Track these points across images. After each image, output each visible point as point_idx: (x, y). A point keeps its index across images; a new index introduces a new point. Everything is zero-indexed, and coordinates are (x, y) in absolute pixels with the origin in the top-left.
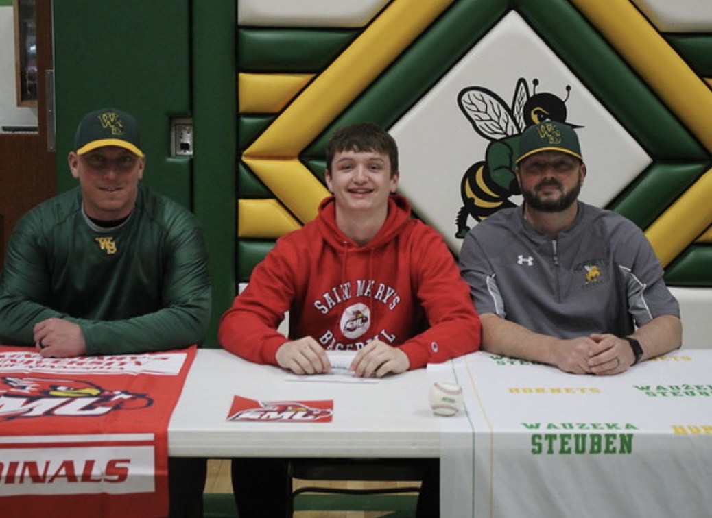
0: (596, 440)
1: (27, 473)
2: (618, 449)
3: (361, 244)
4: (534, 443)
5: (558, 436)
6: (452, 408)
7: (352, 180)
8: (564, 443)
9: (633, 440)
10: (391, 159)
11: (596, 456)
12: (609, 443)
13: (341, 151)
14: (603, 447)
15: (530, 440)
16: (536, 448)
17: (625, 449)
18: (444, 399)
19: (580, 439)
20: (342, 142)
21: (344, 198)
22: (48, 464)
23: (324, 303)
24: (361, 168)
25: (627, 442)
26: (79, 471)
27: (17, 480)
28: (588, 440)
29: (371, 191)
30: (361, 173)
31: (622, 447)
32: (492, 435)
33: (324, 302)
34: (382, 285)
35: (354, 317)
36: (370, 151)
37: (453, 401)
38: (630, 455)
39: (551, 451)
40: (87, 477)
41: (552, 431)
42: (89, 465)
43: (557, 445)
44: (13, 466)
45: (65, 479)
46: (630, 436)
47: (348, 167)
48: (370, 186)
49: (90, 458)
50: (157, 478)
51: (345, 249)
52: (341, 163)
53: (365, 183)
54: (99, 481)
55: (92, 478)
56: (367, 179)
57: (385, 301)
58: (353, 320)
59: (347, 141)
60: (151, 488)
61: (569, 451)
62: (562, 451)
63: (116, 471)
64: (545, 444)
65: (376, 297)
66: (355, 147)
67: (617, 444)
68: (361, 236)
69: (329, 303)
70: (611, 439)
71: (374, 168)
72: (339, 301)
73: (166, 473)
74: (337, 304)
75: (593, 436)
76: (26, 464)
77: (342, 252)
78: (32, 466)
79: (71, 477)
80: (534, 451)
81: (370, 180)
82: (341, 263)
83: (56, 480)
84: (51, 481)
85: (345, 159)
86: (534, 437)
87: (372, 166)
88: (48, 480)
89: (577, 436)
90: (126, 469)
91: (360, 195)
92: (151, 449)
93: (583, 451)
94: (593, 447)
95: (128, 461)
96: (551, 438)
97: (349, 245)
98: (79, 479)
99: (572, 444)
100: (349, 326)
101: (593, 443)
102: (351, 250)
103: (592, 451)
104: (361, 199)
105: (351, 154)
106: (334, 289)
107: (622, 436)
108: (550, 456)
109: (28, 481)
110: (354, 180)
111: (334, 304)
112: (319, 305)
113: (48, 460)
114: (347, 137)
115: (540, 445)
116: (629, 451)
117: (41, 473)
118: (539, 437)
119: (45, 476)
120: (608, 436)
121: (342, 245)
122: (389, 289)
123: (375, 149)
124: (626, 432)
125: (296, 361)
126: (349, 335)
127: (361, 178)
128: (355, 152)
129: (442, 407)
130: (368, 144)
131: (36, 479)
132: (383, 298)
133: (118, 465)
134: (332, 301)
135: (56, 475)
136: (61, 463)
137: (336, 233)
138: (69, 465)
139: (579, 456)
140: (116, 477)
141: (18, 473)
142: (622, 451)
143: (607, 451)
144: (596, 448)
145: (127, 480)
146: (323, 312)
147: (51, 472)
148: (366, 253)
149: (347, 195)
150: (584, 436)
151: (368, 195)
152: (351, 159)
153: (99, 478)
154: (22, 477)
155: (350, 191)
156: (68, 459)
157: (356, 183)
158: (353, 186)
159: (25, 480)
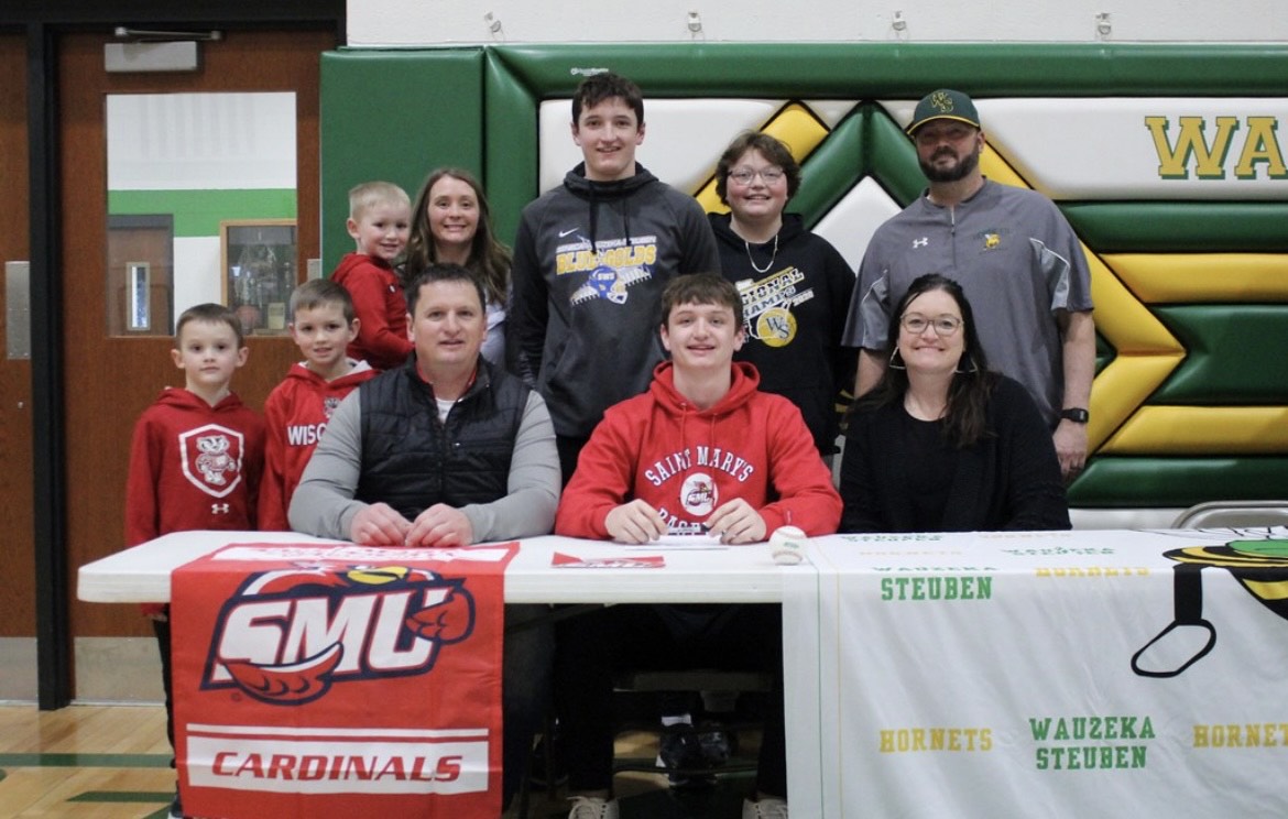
0: (952, 584)
1: (353, 768)
2: (976, 593)
3: (702, 406)
4: (884, 588)
5: (910, 580)
6: (796, 555)
7: (692, 335)
8: (916, 588)
9: (993, 583)
10: (736, 313)
11: (950, 601)
12: (965, 587)
13: (680, 303)
14: (960, 592)
15: (880, 586)
16: (887, 593)
17: (984, 594)
18: (786, 544)
19: (935, 584)
20: (680, 293)
21: (683, 356)
22: (375, 759)
23: (657, 474)
24: (702, 321)
25: (985, 587)
26: (408, 768)
27: (341, 776)
28: (943, 584)
29: (713, 348)
30: (701, 327)
31: (980, 592)
32: (838, 576)
33: (656, 472)
34: (729, 454)
35: (697, 489)
36: (712, 304)
37: (796, 546)
38: (989, 601)
39: (902, 597)
40: (416, 776)
41: (903, 574)
42: (419, 762)
43: (909, 589)
44: (338, 760)
45: (394, 776)
46: (989, 579)
47: (687, 321)
48: (711, 342)
49: (421, 755)
50: (492, 776)
51: (684, 412)
52: (680, 317)
53: (706, 338)
54: (429, 779)
55: (422, 776)
56: (708, 334)
57: (733, 473)
58: (696, 493)
59: (686, 293)
60: (483, 786)
61: (922, 597)
62: (915, 597)
63: (448, 768)
64: (896, 589)
65: (723, 468)
66: (695, 298)
67: (974, 588)
68: (701, 398)
69: (662, 474)
70: (968, 583)
71: (716, 322)
72: (674, 472)
73: (500, 769)
74: (672, 475)
75: (948, 580)
76: (352, 759)
77: (680, 416)
78: (358, 761)
79: (400, 775)
80: (884, 597)
81: (712, 335)
82: (678, 427)
83: (383, 777)
84: (378, 778)
85: (683, 312)
86: (884, 581)
87: (714, 320)
88: (374, 776)
89: (931, 580)
90: (457, 766)
91: (701, 352)
92: (485, 745)
93: (938, 596)
94: (948, 593)
95: (459, 758)
96: (902, 581)
97: (689, 408)
98: (408, 777)
99: (925, 588)
100: (691, 499)
101: (949, 588)
102: (692, 412)
103: (947, 597)
104: (701, 355)
105: (688, 307)
106: (668, 459)
107: (980, 579)
108: (901, 602)
109: (353, 777)
110: (695, 335)
111: (668, 475)
112: (651, 476)
113: (375, 755)
114: (686, 287)
115: (890, 590)
116: (988, 596)
117: (367, 768)
118: (890, 581)
119: (371, 772)
120: (964, 580)
121: (681, 408)
122: (738, 459)
123: (717, 300)
124: (984, 574)
125: (626, 529)
126: (692, 510)
127: (702, 332)
128: (695, 304)
129: (785, 553)
130: (710, 295)
131: (363, 775)
132: (731, 469)
133: (449, 762)
134: (665, 472)
135: (384, 772)
136: (389, 759)
137: (673, 396)
138: (397, 761)
139: (935, 601)
140: (447, 776)
141: (344, 768)
142: (980, 596)
143: (964, 596)
144: (952, 593)
145: (459, 778)
146: (656, 484)
147: (379, 768)
148: (707, 418)
149: (687, 353)
150: (938, 580)
151: (707, 351)
152: (690, 312)
153: (428, 777)
154: (347, 773)
155: (690, 348)
156: (397, 754)
157: (697, 339)
158: (693, 342)
159: (350, 777)
